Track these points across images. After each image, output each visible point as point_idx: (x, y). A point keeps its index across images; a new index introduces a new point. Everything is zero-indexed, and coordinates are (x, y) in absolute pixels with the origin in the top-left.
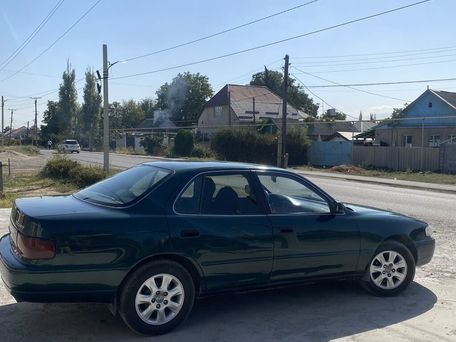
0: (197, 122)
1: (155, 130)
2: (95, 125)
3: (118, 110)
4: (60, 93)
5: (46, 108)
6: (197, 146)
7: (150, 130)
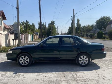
0: (106, 29)
1: (93, 32)
2: (79, 31)
3: (85, 28)
4: (71, 24)
5: (69, 28)
6: (104, 36)
7: (92, 32)
